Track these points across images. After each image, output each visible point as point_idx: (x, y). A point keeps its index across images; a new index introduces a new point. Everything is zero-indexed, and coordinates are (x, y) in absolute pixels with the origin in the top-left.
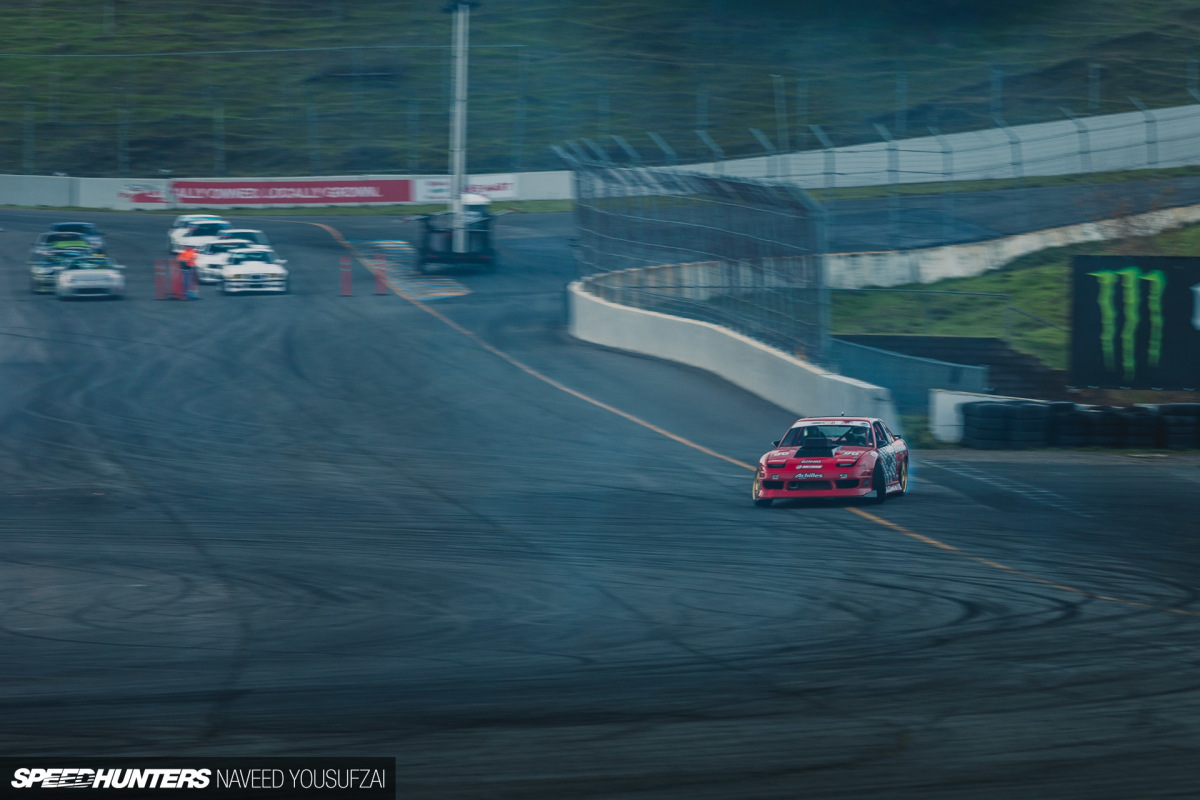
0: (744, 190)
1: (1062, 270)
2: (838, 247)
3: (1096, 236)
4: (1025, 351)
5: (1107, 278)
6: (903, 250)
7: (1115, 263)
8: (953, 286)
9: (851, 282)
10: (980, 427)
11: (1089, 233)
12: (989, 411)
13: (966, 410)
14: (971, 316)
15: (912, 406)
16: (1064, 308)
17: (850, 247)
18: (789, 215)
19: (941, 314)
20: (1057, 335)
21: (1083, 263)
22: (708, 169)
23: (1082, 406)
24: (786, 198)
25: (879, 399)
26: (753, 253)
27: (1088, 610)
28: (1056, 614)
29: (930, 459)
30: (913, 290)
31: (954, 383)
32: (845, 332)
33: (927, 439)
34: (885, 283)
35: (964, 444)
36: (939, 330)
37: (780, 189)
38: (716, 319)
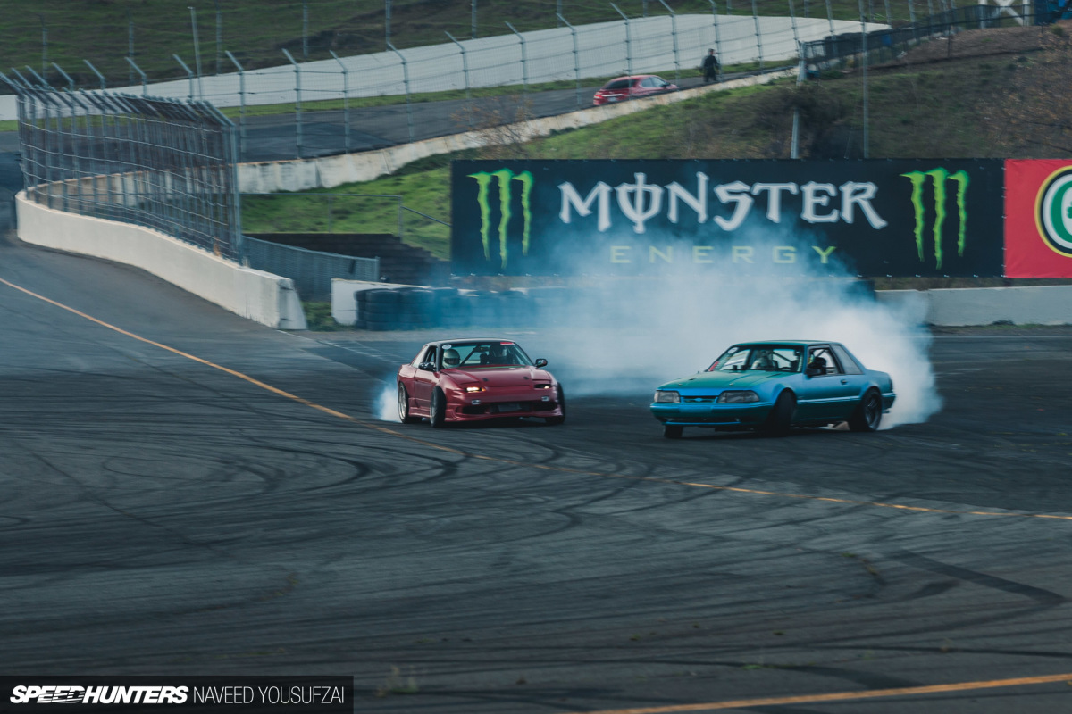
0: (166, 109)
1: (443, 174)
2: (249, 157)
3: (475, 144)
4: (413, 244)
5: (483, 179)
6: (307, 159)
7: (491, 166)
8: (353, 189)
9: (262, 188)
10: (375, 311)
11: (471, 141)
12: (382, 296)
13: (361, 297)
14: (369, 216)
15: (313, 295)
16: (446, 207)
17: (261, 157)
18: (204, 130)
19: (343, 214)
20: (441, 230)
21: (463, 167)
22: (136, 91)
23: (463, 291)
24: (202, 115)
25: (284, 289)
26: (174, 163)
27: (465, 468)
28: (438, 472)
29: (330, 340)
30: (318, 193)
31: (351, 273)
32: (258, 231)
33: (328, 323)
34: (293, 188)
35: (360, 325)
36: (341, 228)
37: (197, 106)
38: (143, 221)
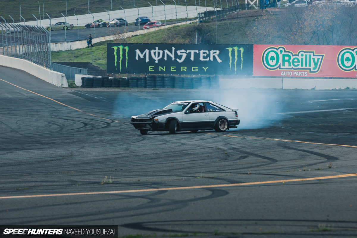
0: (31, 29)
1: (105, 46)
2: (52, 41)
3: (112, 39)
4: (95, 65)
5: (115, 48)
6: (68, 42)
7: (117, 45)
8: (79, 50)
9: (55, 50)
10: (87, 83)
11: (111, 38)
12: (88, 79)
13: (83, 79)
14: (84, 57)
15: (70, 78)
16: (105, 55)
17: (56, 42)
18: (42, 34)
19: (77, 57)
20: (104, 61)
21: (110, 45)
22: (22, 24)
23: (110, 78)
24: (40, 30)
25: (62, 77)
26: (33, 43)
27: (112, 124)
28: (106, 125)
29: (75, 90)
30: (70, 51)
31: (80, 72)
32: (55, 61)
33: (74, 86)
34: (64, 50)
35: (83, 86)
36: (76, 61)
37: (40, 28)
38: (24, 58)
